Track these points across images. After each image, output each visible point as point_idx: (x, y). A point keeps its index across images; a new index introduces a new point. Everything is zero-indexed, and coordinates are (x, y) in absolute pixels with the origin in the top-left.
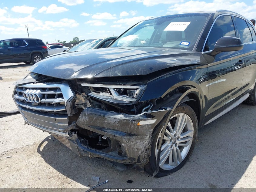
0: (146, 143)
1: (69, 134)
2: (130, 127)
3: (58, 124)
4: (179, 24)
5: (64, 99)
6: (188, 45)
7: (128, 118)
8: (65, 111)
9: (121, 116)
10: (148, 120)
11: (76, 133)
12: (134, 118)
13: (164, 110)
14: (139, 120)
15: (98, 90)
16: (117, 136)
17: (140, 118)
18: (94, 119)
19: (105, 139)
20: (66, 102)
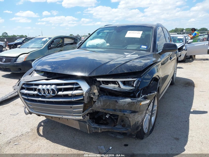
0: (143, 116)
1: (83, 117)
2: (135, 107)
3: (74, 110)
4: (133, 33)
5: (82, 91)
6: (146, 48)
7: (134, 101)
8: (83, 100)
9: (128, 100)
10: (146, 101)
11: (89, 115)
12: (138, 100)
13: (154, 93)
14: (141, 101)
15: (107, 83)
16: (126, 114)
17: (142, 100)
18: (108, 103)
19: (108, 117)
20: (84, 93)
